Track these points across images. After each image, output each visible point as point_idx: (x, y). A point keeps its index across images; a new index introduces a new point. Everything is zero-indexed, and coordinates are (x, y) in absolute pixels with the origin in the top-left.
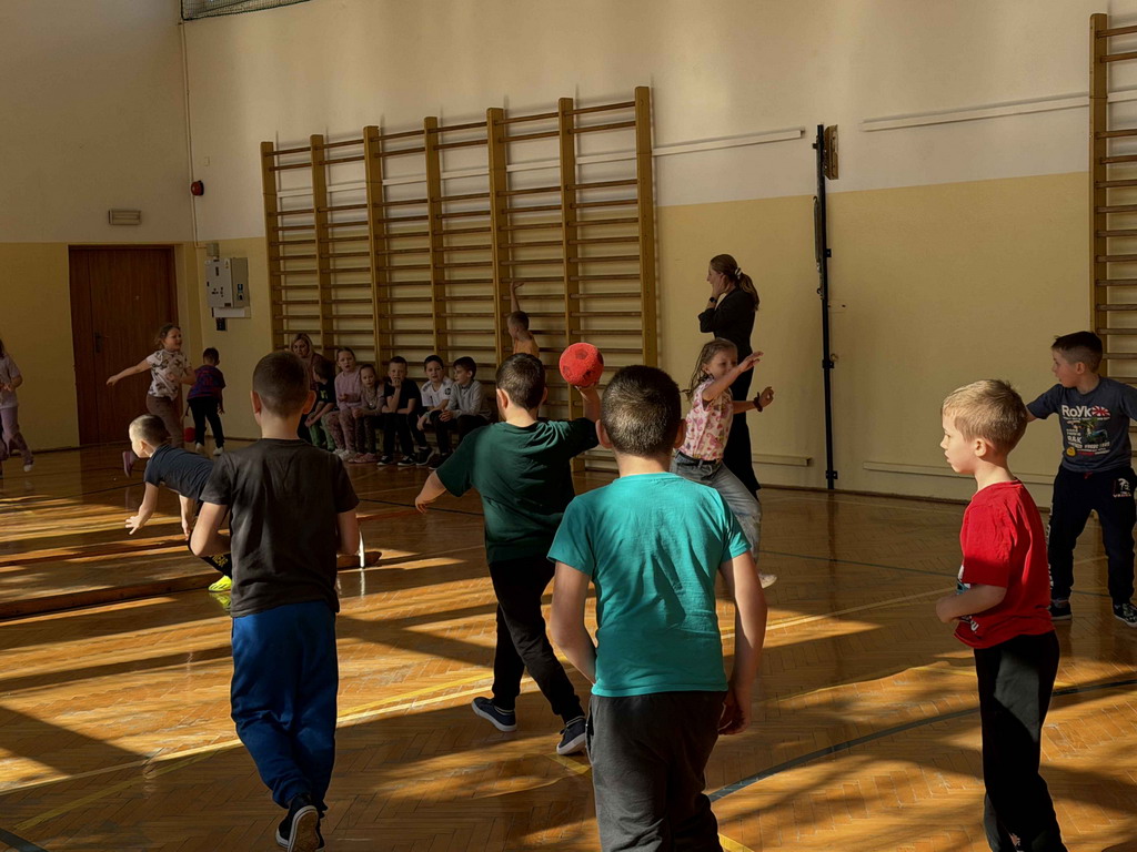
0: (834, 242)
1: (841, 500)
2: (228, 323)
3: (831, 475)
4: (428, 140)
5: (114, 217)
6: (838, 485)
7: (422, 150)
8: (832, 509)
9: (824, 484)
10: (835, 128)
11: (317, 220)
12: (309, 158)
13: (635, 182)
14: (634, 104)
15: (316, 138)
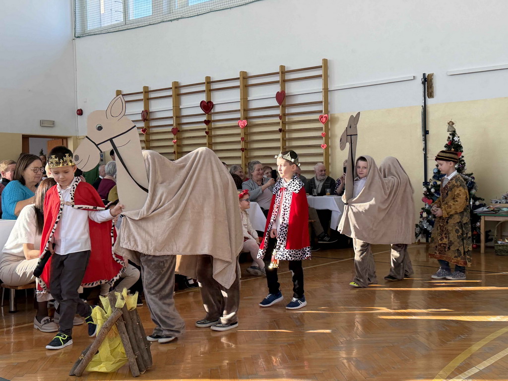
0: (431, 128)
4: (207, 87)
5: (42, 123)
7: (204, 91)
10: (432, 75)
11: (145, 124)
12: (141, 97)
13: (321, 102)
14: (321, 67)
15: (146, 88)
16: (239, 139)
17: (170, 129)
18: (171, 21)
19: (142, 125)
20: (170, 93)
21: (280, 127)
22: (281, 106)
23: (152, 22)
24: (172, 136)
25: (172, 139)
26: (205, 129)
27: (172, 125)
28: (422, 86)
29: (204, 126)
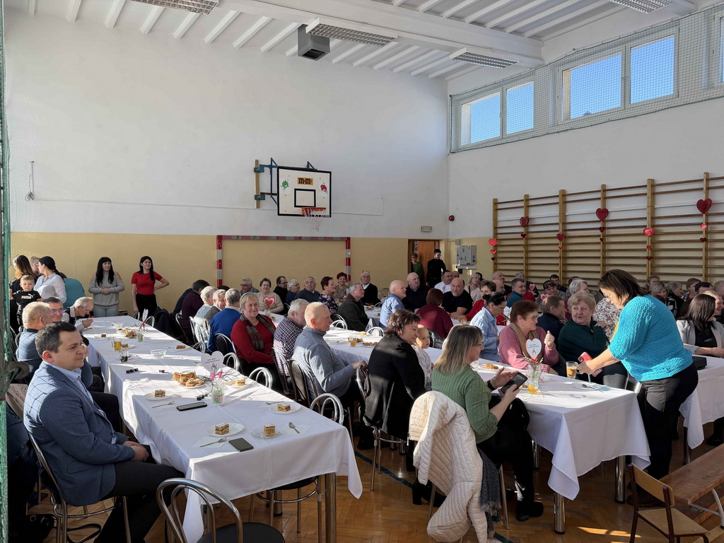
4: (603, 195)
5: (424, 229)
7: (598, 199)
11: (525, 230)
12: (522, 204)
15: (527, 196)
16: (644, 246)
17: (555, 234)
18: (558, 132)
19: (522, 230)
20: (556, 200)
21: (702, 236)
22: (704, 215)
23: (535, 135)
24: (557, 241)
25: (558, 244)
26: (599, 236)
27: (558, 231)
29: (598, 232)
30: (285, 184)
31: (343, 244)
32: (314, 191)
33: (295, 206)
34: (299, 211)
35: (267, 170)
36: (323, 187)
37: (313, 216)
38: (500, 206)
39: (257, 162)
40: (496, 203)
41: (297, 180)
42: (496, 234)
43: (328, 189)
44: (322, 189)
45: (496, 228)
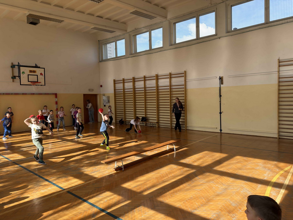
0: (222, 94)
1: (222, 134)
2: (106, 106)
3: (221, 130)
5: (90, 90)
6: (222, 132)
7: (143, 80)
8: (221, 135)
9: (220, 132)
10: (223, 77)
11: (124, 91)
12: (122, 82)
13: (184, 85)
14: (184, 73)
15: (123, 79)
16: (155, 96)
17: (132, 92)
18: (132, 57)
20: (132, 80)
21: (169, 93)
23: (125, 57)
28: (219, 80)
29: (143, 92)
30: (23, 73)
31: (54, 96)
32: (37, 75)
33: (28, 81)
34: (29, 83)
35: (17, 67)
36: (41, 74)
37: (37, 85)
38: (116, 82)
39: (12, 63)
40: (114, 81)
41: (29, 71)
42: (115, 92)
43: (44, 75)
44: (41, 75)
45: (115, 90)
